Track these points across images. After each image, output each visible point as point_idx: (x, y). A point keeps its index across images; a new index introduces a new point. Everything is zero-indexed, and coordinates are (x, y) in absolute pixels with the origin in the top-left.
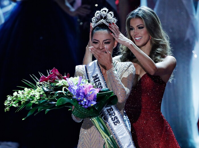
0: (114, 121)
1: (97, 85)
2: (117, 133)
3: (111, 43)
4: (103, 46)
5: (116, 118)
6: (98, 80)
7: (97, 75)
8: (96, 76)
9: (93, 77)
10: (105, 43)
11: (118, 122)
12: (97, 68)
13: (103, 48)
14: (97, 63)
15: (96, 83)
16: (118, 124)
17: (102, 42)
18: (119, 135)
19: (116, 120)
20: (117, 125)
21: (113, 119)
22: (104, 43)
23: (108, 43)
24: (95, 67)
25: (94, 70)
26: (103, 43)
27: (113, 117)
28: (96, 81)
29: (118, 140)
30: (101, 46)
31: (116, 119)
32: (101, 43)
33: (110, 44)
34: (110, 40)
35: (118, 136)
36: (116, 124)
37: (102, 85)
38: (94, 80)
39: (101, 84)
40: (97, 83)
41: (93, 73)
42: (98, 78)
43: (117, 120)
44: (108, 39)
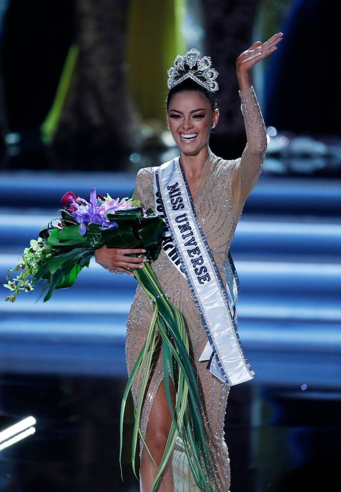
0: (200, 276)
1: (174, 202)
2: (202, 301)
3: (206, 116)
4: (189, 124)
5: (203, 269)
6: (177, 193)
7: (177, 184)
8: (174, 187)
9: (169, 188)
10: (194, 117)
11: (207, 277)
12: (178, 171)
13: (191, 127)
14: (178, 162)
15: (173, 198)
16: (206, 282)
17: (189, 115)
18: (206, 305)
19: (203, 274)
20: (203, 283)
21: (198, 271)
22: (191, 118)
23: (200, 116)
24: (174, 169)
25: (171, 175)
26: (189, 118)
27: (198, 267)
28: (173, 194)
29: (202, 315)
30: (186, 122)
31: (204, 272)
32: (187, 118)
33: (204, 119)
34: (204, 111)
35: (204, 307)
36: (202, 281)
37: (185, 202)
38: (170, 193)
39: (181, 201)
40: (175, 198)
41: (169, 180)
42: (178, 190)
43: (205, 274)
44: (200, 108)
